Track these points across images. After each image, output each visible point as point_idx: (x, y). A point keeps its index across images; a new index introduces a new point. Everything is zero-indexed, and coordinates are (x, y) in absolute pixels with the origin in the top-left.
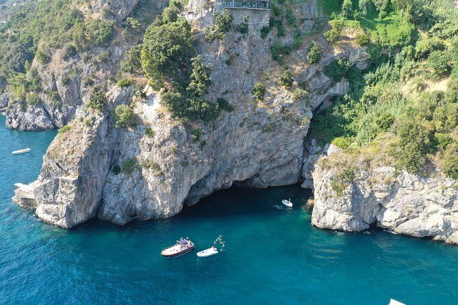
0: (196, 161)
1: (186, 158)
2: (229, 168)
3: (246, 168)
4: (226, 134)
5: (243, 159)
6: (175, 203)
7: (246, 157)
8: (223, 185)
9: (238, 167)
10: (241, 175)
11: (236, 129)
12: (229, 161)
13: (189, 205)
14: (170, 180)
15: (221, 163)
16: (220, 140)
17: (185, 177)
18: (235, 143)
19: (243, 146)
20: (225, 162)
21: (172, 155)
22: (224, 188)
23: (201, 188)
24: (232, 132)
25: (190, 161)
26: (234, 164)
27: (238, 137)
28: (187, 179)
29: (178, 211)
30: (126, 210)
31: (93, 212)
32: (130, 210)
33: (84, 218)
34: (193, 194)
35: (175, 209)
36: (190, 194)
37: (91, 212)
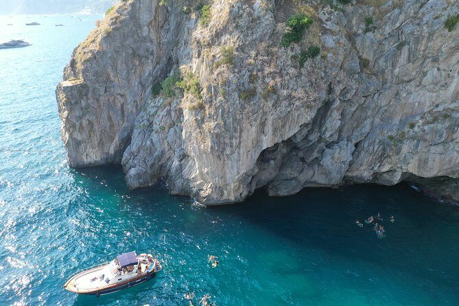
0: (274, 90)
1: (253, 79)
2: (391, 138)
3: (439, 149)
4: (401, 46)
5: (435, 120)
6: (223, 177)
7: (446, 116)
8: (376, 175)
9: (419, 139)
10: (423, 163)
11: (431, 34)
12: (396, 120)
13: (271, 193)
14: (213, 124)
15: (377, 120)
16: (381, 62)
17: (245, 125)
18: (425, 74)
19: (446, 86)
20: (386, 120)
21: (223, 68)
22: (380, 182)
23: (311, 165)
24: (418, 41)
25: (259, 90)
26: (406, 129)
27: (435, 60)
28: (251, 132)
29: (232, 198)
30: (153, 165)
31: (115, 153)
32: (162, 167)
33: (99, 159)
34: (288, 172)
35: (225, 192)
36: (282, 172)
37: (112, 151)
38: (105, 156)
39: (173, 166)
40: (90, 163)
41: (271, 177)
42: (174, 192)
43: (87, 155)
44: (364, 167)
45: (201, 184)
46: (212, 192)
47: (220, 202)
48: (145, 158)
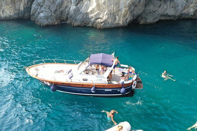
6: (117, 3)
29: (121, 23)
30: (56, 11)
31: (25, 9)
32: (62, 12)
33: (12, 14)
34: (151, 8)
35: (117, 17)
36: (147, 8)
37: (22, 8)
38: (17, 12)
39: (70, 10)
40: (6, 17)
41: (140, 12)
42: (76, 24)
43: (3, 11)
44: (192, 5)
45: (98, 14)
46: (108, 18)
47: (113, 26)
48: (50, 6)
